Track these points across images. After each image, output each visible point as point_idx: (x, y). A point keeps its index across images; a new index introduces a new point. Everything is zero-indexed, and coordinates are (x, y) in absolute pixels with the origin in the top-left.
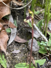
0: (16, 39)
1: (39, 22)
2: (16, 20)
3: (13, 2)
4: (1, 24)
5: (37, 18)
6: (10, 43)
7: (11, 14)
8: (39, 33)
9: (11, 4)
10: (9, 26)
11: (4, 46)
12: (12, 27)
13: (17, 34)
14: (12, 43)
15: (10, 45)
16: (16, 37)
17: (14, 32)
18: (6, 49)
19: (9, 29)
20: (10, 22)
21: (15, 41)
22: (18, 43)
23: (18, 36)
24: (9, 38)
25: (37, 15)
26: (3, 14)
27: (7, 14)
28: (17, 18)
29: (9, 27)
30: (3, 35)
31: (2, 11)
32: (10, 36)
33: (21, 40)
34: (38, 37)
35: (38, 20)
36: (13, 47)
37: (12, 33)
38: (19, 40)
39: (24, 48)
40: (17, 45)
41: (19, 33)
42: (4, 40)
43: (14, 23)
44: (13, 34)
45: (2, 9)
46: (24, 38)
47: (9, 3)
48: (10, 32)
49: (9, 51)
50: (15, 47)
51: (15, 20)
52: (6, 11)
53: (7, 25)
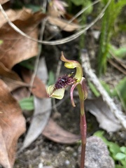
0: (49, 132)
3: (48, 22)
4: (5, 86)
5: (120, 69)
7: (41, 56)
9: (43, 28)
10: (31, 90)
12: (38, 94)
13: (51, 116)
14: (35, 141)
15: (28, 148)
16: (47, 124)
17: (43, 110)
18: (14, 160)
19: (31, 99)
20: (36, 79)
21: (44, 136)
24: (28, 125)
25: (119, 60)
27: (27, 56)
29: (32, 94)
31: (13, 49)
33: (63, 136)
34: (114, 130)
35: (121, 73)
36: (37, 153)
37: (36, 113)
38: (58, 135)
39: (68, 162)
40: (50, 149)
41: (59, 111)
42: (10, 133)
43: (48, 81)
44: (40, 115)
45: (14, 41)
47: (36, 26)
49: (24, 166)
50: (43, 154)
51: (51, 74)
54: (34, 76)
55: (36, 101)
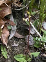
0: (16, 35)
1: (35, 22)
2: (16, 19)
3: (13, 4)
4: (4, 22)
5: (34, 18)
6: (10, 38)
7: (12, 14)
8: (35, 30)
9: (12, 6)
10: (10, 24)
11: (6, 40)
12: (12, 25)
13: (16, 31)
14: (12, 38)
15: (10, 40)
16: (15, 33)
18: (7, 42)
19: (10, 26)
20: (11, 21)
21: (14, 36)
22: (17, 38)
23: (17, 32)
24: (10, 34)
26: (5, 14)
27: (8, 14)
28: (16, 18)
29: (10, 25)
30: (5, 31)
31: (4, 11)
32: (11, 32)
33: (20, 36)
34: (34, 34)
36: (13, 41)
38: (18, 36)
39: (22, 43)
40: (16, 40)
41: (18, 30)
43: (14, 21)
44: (13, 30)
45: (4, 9)
46: (22, 34)
47: (10, 5)
48: (10, 29)
49: (10, 44)
50: (14, 41)
52: (8, 11)
53: (9, 23)
54: (10, 20)
55: (12, 27)
